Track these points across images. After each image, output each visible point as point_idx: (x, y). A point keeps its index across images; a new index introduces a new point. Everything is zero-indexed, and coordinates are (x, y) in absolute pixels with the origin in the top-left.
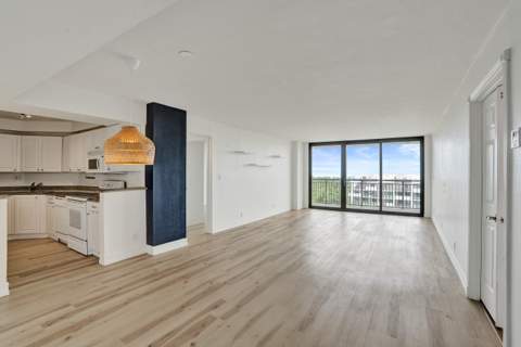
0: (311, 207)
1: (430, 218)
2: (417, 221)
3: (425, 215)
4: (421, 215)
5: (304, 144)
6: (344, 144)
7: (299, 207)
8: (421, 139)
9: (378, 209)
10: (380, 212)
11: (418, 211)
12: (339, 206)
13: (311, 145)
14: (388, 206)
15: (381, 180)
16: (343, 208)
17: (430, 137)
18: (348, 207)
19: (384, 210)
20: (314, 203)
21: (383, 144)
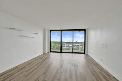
0: (51, 52)
1: (87, 54)
2: (83, 55)
4: (84, 53)
5: (48, 30)
6: (62, 31)
7: (46, 52)
8: (85, 30)
9: (72, 52)
10: (73, 53)
11: (84, 52)
12: (60, 51)
13: (51, 31)
14: (74, 51)
15: (73, 43)
16: (61, 52)
17: (88, 29)
18: (63, 51)
19: (74, 52)
20: (52, 50)
21: (74, 31)
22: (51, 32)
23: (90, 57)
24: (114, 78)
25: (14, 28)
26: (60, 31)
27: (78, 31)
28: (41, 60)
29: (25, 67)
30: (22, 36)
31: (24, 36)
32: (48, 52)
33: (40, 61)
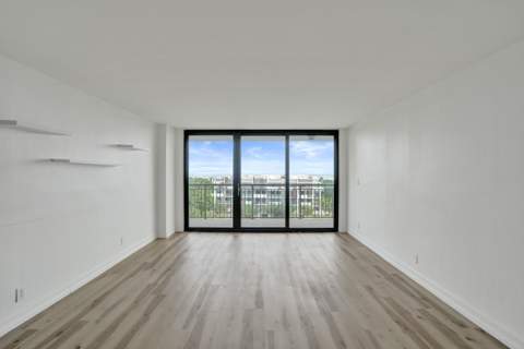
0: (187, 229)
1: (346, 233)
2: (330, 237)
3: (340, 229)
4: (335, 230)
5: (175, 130)
6: (237, 134)
7: (169, 232)
8: (335, 133)
9: (281, 223)
10: (287, 230)
11: (332, 226)
12: (229, 223)
13: (188, 133)
14: (294, 223)
15: (287, 185)
16: (237, 228)
18: (245, 223)
19: (291, 226)
20: (192, 224)
21: (291, 137)
22: (191, 137)
23: (363, 246)
24: (483, 331)
25: (14, 123)
26: (231, 137)
27: (307, 137)
28: (156, 276)
29: (76, 325)
30: (52, 160)
31: (66, 162)
32: (177, 233)
33: (151, 281)
